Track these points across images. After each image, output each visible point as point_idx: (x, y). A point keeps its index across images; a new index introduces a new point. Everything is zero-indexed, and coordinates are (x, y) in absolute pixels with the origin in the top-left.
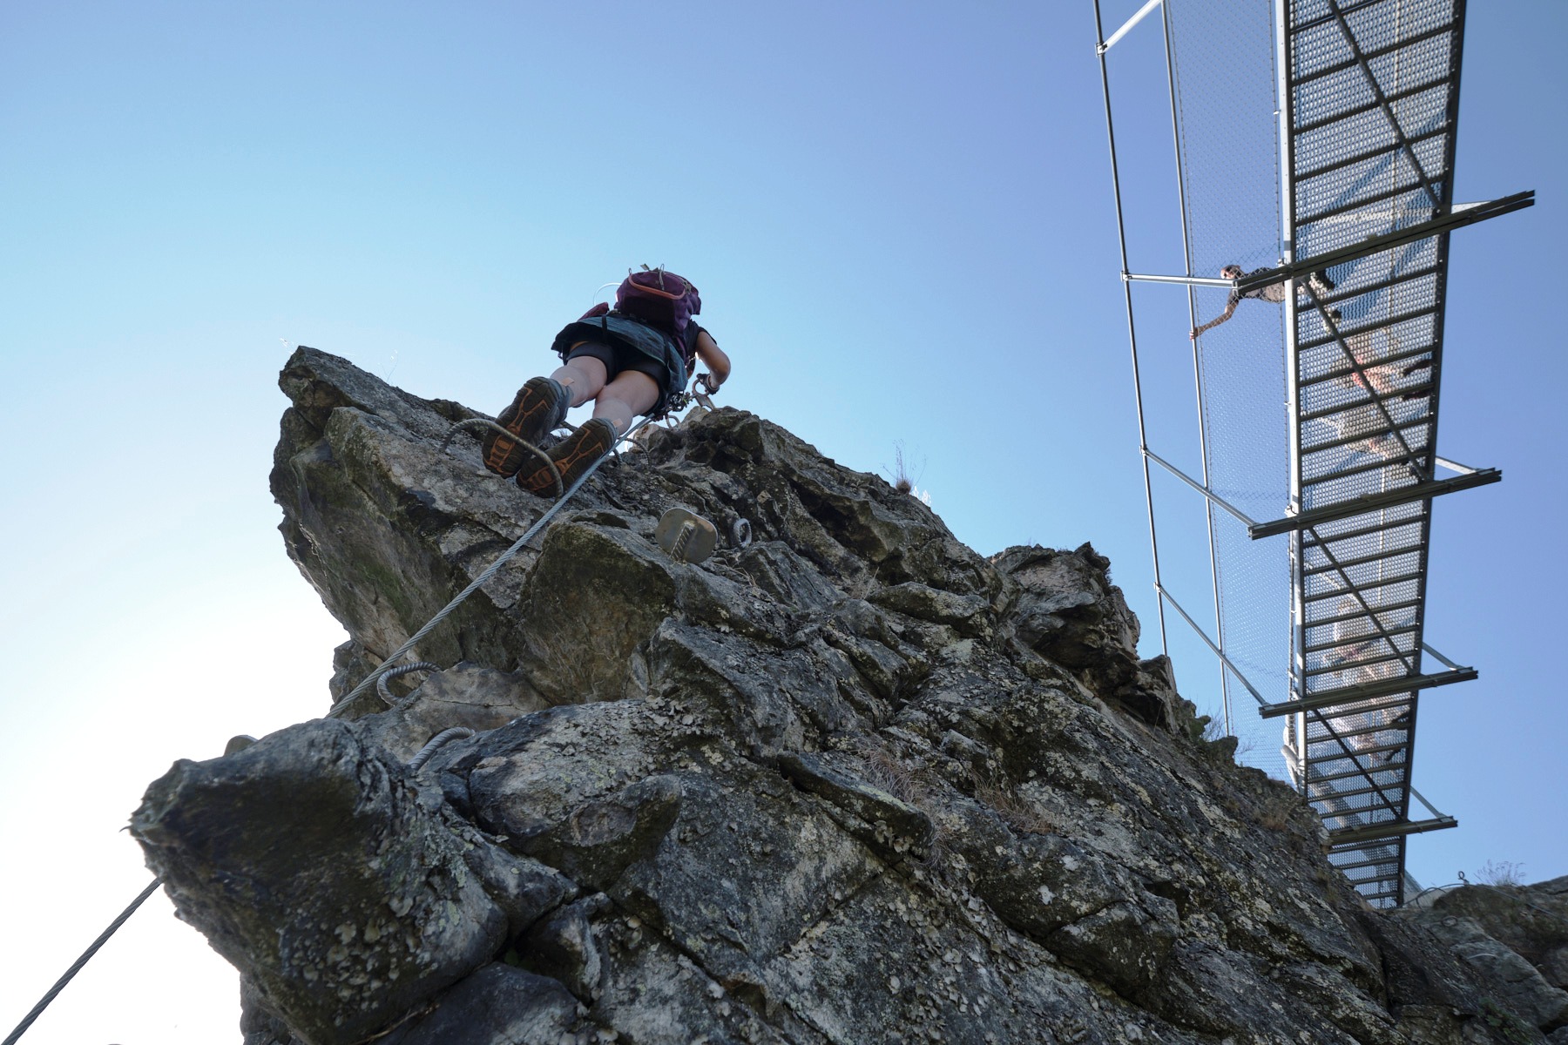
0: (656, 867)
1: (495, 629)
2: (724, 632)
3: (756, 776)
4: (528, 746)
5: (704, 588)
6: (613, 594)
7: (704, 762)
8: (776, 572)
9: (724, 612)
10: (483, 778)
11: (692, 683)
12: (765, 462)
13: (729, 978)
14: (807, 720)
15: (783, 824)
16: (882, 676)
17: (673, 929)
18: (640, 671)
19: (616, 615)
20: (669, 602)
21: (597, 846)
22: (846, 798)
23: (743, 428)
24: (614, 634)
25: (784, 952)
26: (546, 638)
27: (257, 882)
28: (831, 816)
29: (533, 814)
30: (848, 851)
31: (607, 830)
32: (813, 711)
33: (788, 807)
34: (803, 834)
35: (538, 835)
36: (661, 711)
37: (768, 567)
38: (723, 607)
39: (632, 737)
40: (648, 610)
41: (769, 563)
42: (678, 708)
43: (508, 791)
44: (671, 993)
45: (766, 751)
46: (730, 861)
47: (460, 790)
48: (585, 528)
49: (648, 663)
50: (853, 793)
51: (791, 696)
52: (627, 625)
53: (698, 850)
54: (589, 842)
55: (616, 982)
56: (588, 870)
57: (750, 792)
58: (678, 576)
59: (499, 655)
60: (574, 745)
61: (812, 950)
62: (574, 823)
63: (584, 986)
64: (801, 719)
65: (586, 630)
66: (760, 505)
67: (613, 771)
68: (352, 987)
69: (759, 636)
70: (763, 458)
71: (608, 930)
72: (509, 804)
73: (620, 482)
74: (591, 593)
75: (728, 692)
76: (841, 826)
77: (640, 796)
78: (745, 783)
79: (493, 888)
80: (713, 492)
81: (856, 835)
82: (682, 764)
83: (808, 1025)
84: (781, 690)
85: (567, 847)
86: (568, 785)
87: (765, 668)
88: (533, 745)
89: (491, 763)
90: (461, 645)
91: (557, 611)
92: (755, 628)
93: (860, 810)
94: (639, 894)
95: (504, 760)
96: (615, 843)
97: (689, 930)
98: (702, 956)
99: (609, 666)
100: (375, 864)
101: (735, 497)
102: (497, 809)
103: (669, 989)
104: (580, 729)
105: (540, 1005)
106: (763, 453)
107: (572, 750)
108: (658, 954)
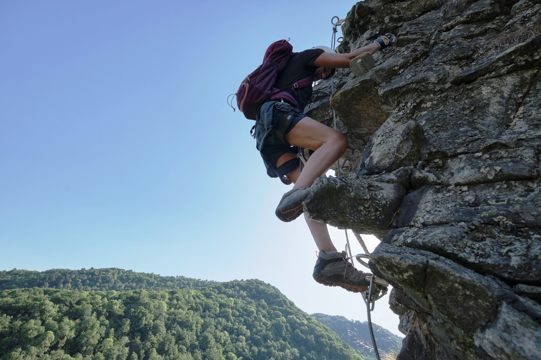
0: (431, 144)
1: (351, 138)
2: (402, 72)
3: (448, 95)
4: (371, 151)
5: (383, 70)
6: (361, 100)
7: (426, 109)
8: (411, 34)
9: (396, 68)
10: (368, 165)
11: (402, 95)
12: (376, 9)
13: (481, 149)
14: (456, 62)
15: (472, 97)
16: (485, 13)
17: (450, 152)
18: (388, 108)
19: (368, 104)
20: (376, 84)
21: (408, 154)
22: (493, 66)
23: (357, 12)
24: (373, 108)
25: (508, 128)
26: (361, 127)
27: (334, 211)
28: (492, 78)
29: (386, 162)
30: (511, 80)
31: (407, 148)
32: (455, 57)
33: (469, 92)
34: (484, 93)
35: (392, 165)
36: (399, 111)
37: (406, 37)
38: (394, 67)
39: (396, 124)
40: (373, 93)
41: (406, 35)
42: (403, 105)
43: (375, 162)
44: (463, 166)
45: (448, 85)
46: (458, 123)
47: (365, 171)
48: (336, 95)
49: (387, 104)
50: (493, 63)
51: (442, 62)
52: (373, 103)
53: (443, 130)
54: (406, 155)
55: (444, 176)
56: (413, 160)
57: (450, 101)
58: (371, 77)
59: (359, 142)
60: (382, 140)
61: (521, 118)
62: (398, 154)
63: (433, 182)
64: (453, 64)
65: (366, 115)
66: (389, 23)
67: (398, 136)
68: (373, 216)
69: (416, 59)
70: (374, 10)
71: (430, 167)
72: (378, 165)
73: (343, 73)
74: (356, 107)
75: (414, 86)
76: (500, 76)
77: (405, 134)
78: (447, 100)
79: (389, 182)
80: (369, 41)
81: (509, 73)
82: (419, 116)
83: (538, 138)
84: (436, 65)
85: (402, 160)
86: (388, 149)
87: (424, 66)
88: (373, 149)
89: (367, 161)
90: (350, 148)
91: (355, 119)
92: (412, 59)
93: (502, 64)
94: (430, 154)
95: (369, 158)
96: (412, 149)
97: (456, 149)
98: (467, 151)
99: (382, 116)
100: (352, 194)
101: (377, 33)
102: (377, 168)
103: (462, 165)
104: (380, 136)
105: (425, 193)
106: (372, 9)
107: (383, 142)
108: (451, 161)
